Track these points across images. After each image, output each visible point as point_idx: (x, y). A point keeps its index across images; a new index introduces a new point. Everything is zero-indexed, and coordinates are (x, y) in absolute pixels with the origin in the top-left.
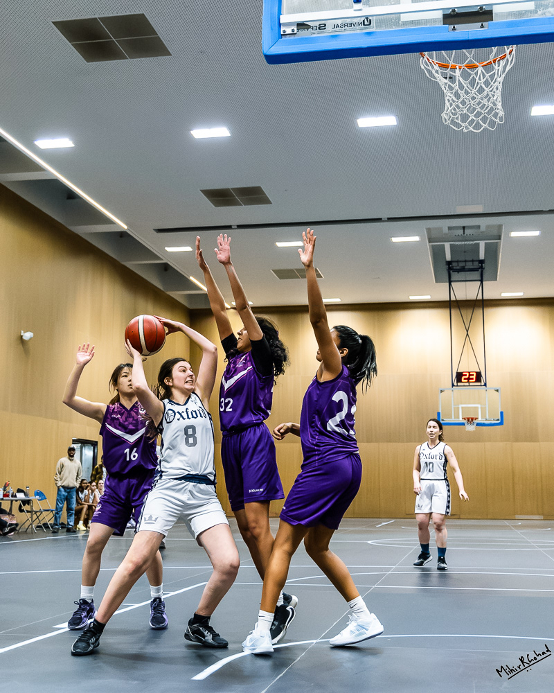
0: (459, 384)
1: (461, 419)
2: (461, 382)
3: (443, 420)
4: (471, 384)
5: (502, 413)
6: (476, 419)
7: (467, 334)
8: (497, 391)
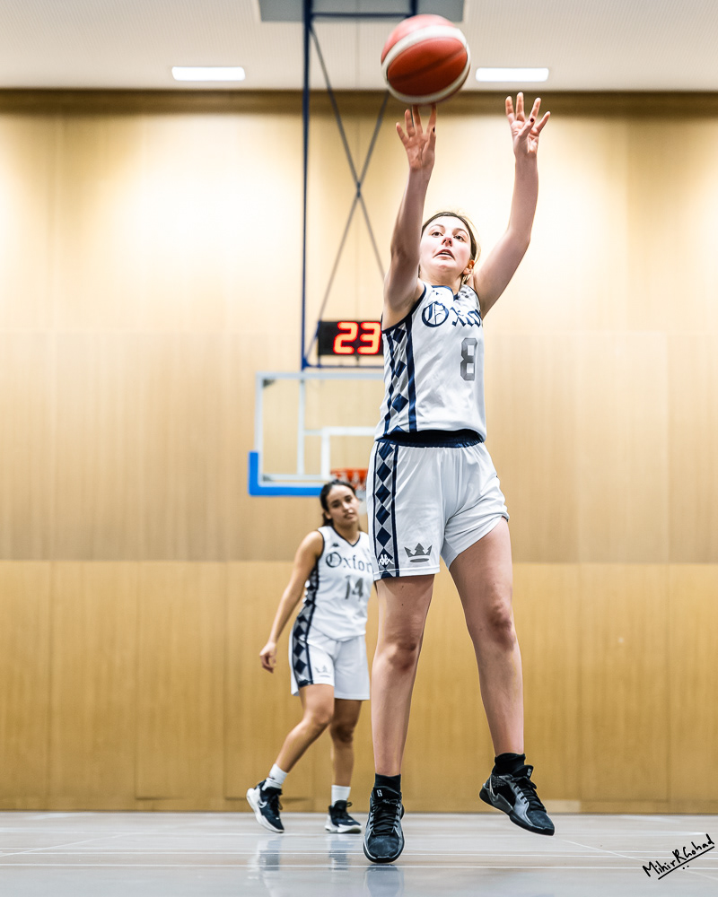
0: (326, 360)
1: (325, 473)
2: (333, 353)
3: (265, 479)
4: (365, 361)
7: (359, 195)
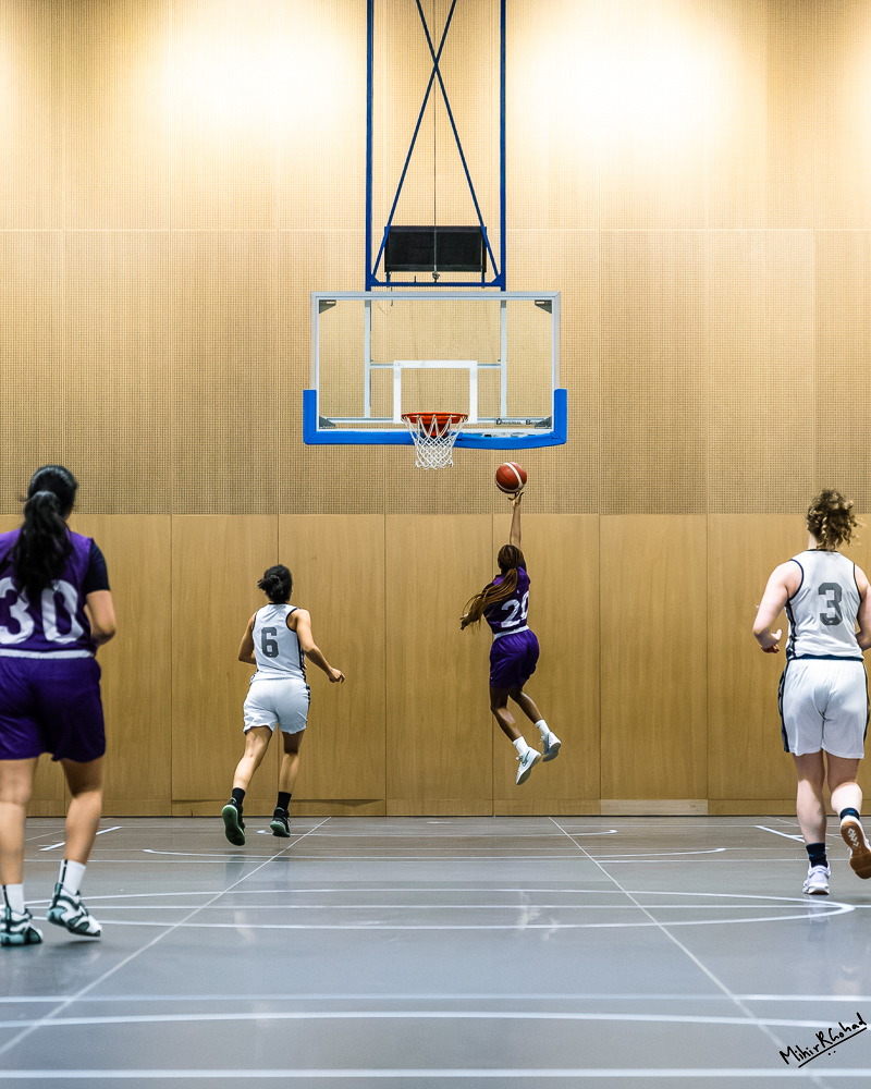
0: (396, 276)
1: (397, 419)
3: (324, 423)
4: (445, 276)
5: (560, 396)
6: (455, 421)
7: (436, 71)
8: (546, 305)
